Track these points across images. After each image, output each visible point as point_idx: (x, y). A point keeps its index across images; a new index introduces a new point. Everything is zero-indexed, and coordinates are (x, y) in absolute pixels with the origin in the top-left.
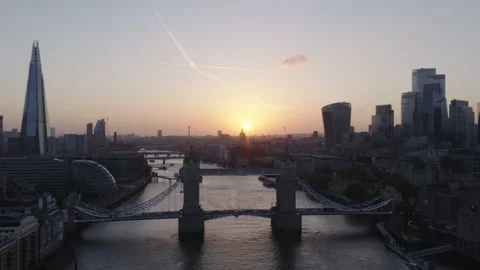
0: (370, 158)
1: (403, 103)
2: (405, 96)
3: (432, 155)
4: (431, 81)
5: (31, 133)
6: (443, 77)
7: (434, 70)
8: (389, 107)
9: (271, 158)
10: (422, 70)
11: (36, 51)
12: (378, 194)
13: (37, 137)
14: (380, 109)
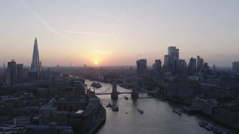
0: (153, 79)
1: (165, 59)
2: (166, 56)
3: (171, 78)
4: (174, 51)
6: (178, 50)
7: (175, 47)
8: (160, 60)
9: (120, 79)
10: (172, 47)
11: (36, 41)
14: (156, 61)
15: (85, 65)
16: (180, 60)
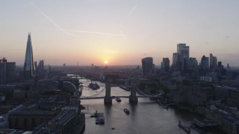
0: (159, 80)
1: (173, 57)
2: (174, 54)
3: (180, 79)
4: (184, 49)
5: (28, 69)
6: (188, 47)
7: (185, 44)
8: (168, 58)
9: (122, 79)
10: (181, 44)
11: (29, 37)
12: (158, 92)
13: (30, 71)
14: (164, 59)
15: (92, 65)
16: (191, 58)
